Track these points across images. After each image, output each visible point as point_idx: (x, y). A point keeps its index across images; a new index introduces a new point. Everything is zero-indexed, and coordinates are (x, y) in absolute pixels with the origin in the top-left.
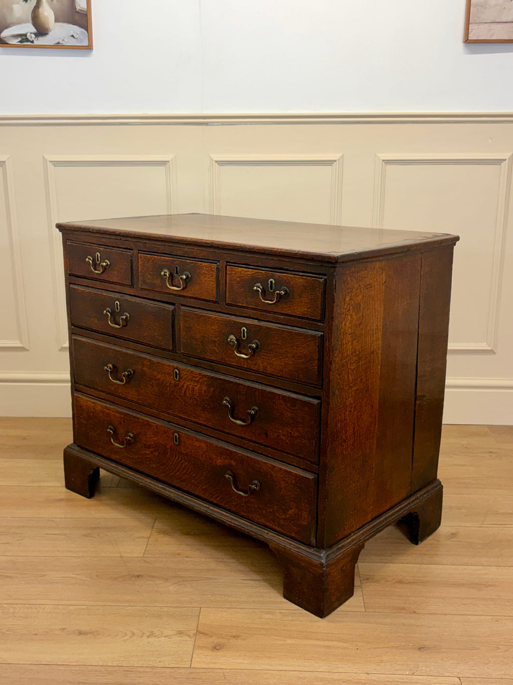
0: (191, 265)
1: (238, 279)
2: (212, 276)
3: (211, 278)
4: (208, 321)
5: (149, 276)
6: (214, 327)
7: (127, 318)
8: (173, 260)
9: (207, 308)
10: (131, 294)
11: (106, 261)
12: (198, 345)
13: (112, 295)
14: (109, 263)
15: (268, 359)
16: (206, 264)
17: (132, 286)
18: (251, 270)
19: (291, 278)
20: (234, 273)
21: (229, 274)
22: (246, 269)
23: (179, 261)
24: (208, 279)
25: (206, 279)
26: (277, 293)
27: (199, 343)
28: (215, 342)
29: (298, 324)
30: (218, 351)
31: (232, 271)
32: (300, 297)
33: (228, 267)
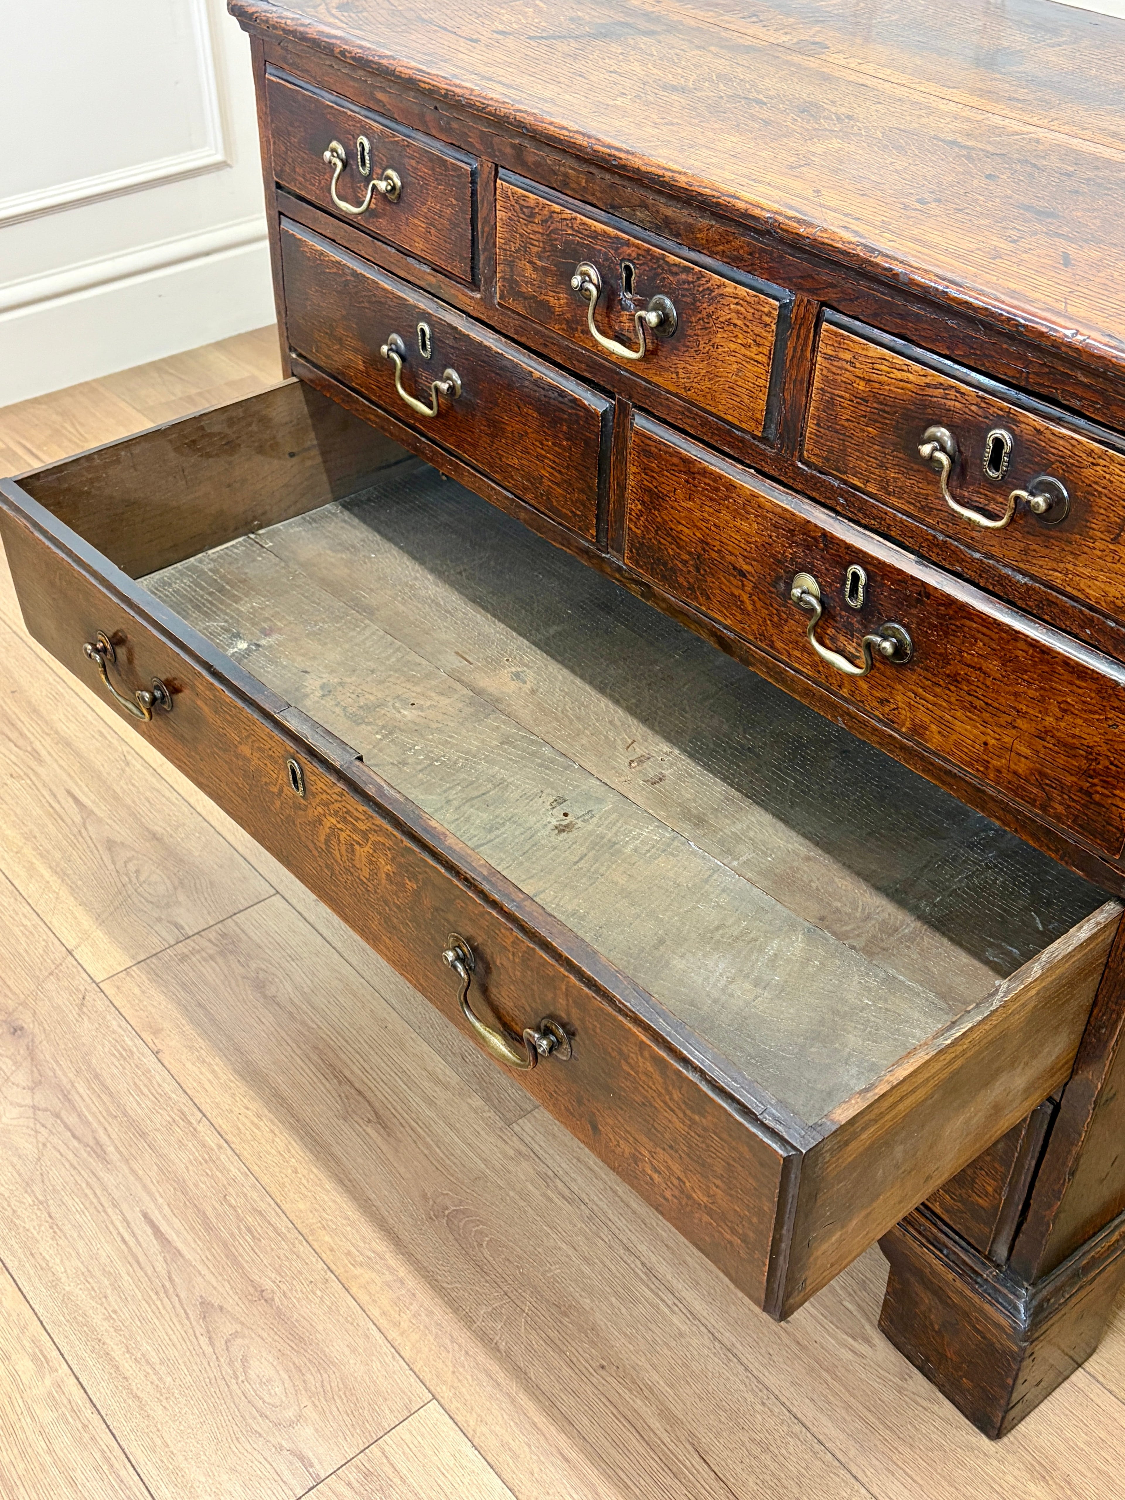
0: (683, 276)
1: (861, 386)
2: (759, 345)
3: (754, 349)
4: (727, 498)
5: (529, 272)
6: (745, 526)
7: (452, 388)
8: (617, 238)
9: (727, 449)
10: (469, 309)
11: (390, 172)
12: (685, 562)
13: (412, 297)
14: (398, 183)
15: (934, 705)
16: (742, 291)
17: (474, 284)
18: (918, 367)
19: (1090, 453)
20: (848, 356)
21: (828, 357)
22: (899, 360)
23: (638, 247)
24: (743, 350)
25: (733, 346)
26: (1017, 498)
27: (686, 557)
28: (742, 574)
29: (1082, 628)
30: (750, 608)
31: (840, 345)
32: (1115, 541)
33: (825, 325)
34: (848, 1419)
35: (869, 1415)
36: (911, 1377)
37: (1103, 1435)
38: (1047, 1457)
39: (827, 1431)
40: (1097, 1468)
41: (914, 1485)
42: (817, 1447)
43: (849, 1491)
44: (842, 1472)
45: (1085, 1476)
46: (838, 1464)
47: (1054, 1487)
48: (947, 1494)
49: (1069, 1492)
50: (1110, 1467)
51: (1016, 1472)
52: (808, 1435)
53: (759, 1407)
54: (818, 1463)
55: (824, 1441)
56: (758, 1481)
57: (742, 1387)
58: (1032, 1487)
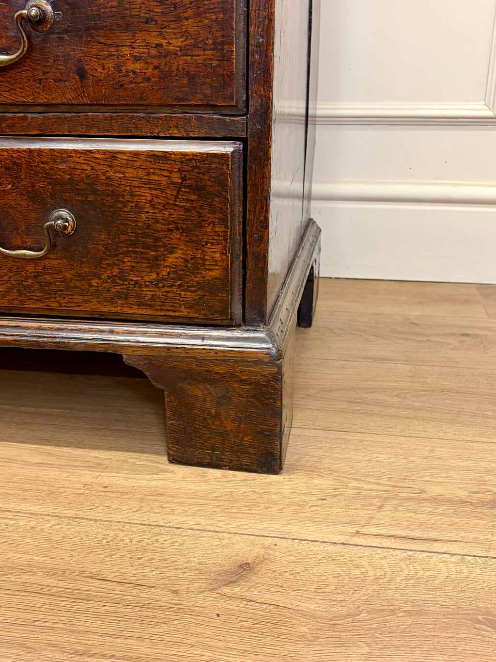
34: (186, 509)
35: (197, 501)
36: (206, 473)
37: (328, 445)
38: (311, 467)
39: (177, 521)
40: (338, 458)
41: (254, 515)
42: (178, 532)
43: (218, 540)
44: (205, 534)
45: (337, 464)
46: (199, 532)
47: (327, 476)
48: (276, 509)
49: (336, 474)
50: (344, 455)
51: (302, 481)
52: (167, 529)
53: (121, 534)
54: (186, 538)
55: (180, 526)
56: (153, 569)
57: (100, 531)
58: (316, 482)
